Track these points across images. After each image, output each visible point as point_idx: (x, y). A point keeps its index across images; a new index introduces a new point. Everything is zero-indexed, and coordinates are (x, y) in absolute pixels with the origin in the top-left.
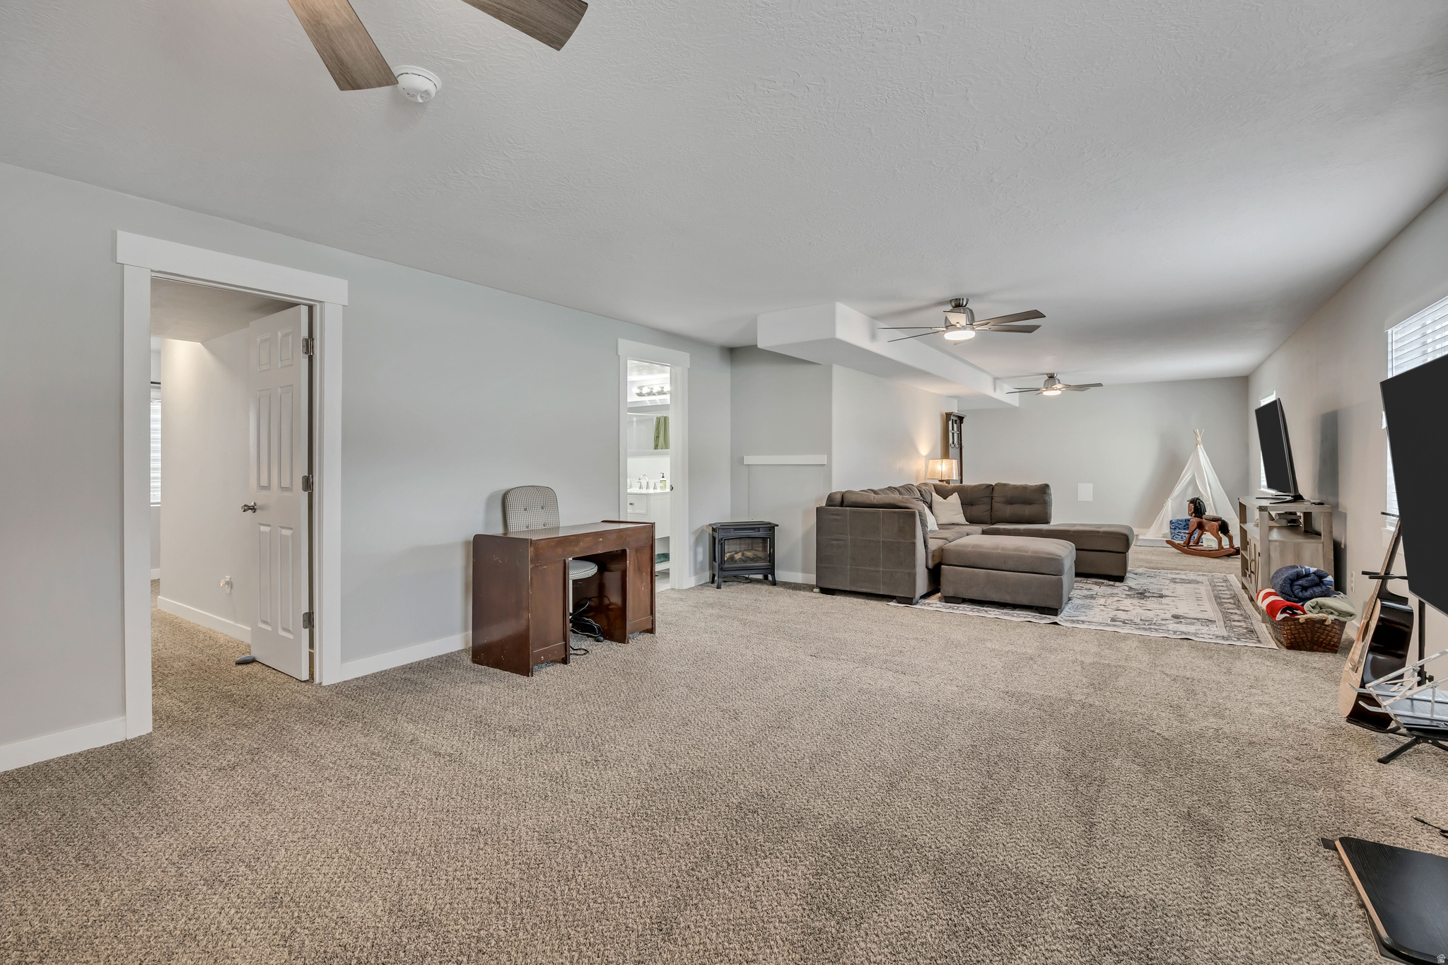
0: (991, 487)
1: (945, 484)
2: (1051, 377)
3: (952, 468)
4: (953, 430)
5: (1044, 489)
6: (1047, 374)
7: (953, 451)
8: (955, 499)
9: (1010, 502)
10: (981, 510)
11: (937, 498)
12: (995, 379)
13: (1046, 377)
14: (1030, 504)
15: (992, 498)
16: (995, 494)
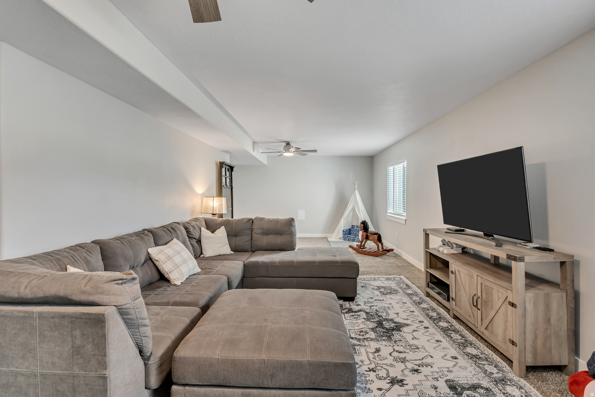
0: (251, 221)
1: (216, 218)
2: (288, 144)
3: (222, 204)
4: (226, 175)
5: (290, 222)
6: (286, 142)
7: (226, 191)
8: (222, 232)
9: (266, 233)
10: (243, 241)
11: (205, 232)
12: (254, 143)
13: (285, 144)
14: (281, 234)
15: (252, 230)
16: (255, 226)
